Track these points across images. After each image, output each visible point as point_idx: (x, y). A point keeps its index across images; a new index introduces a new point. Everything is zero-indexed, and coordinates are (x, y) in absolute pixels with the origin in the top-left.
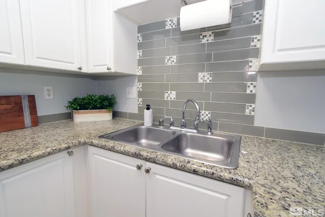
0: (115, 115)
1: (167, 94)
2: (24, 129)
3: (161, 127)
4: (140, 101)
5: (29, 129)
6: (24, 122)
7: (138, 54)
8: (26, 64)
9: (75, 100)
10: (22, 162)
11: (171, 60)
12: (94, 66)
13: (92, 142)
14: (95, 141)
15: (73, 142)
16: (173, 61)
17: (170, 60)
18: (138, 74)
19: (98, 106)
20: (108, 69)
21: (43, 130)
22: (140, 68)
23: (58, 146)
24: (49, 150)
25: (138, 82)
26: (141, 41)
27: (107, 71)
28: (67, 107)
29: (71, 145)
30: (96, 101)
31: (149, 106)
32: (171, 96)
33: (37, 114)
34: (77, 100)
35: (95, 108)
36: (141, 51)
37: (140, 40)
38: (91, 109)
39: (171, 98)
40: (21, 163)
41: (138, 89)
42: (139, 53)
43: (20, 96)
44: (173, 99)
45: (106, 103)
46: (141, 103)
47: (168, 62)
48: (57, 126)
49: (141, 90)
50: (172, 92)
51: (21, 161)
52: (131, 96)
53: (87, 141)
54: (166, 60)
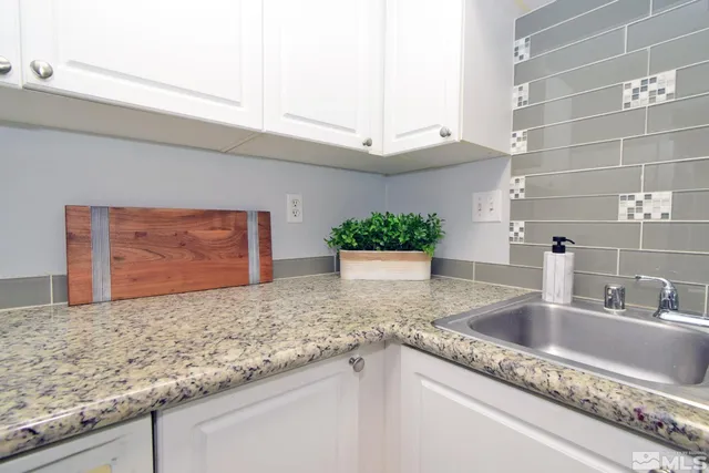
0: (437, 268)
1: (632, 204)
2: (247, 288)
3: (614, 310)
4: (516, 229)
5: (256, 287)
6: (247, 269)
7: (516, 95)
8: (264, 131)
9: (347, 225)
10: (250, 377)
11: (652, 87)
12: (398, 136)
13: (417, 338)
14: (430, 337)
15: (366, 330)
16: (661, 91)
17: (644, 89)
18: (513, 151)
19: (401, 240)
20: (443, 136)
21: (284, 292)
22: (520, 134)
23: (334, 340)
24: (311, 347)
25: (513, 174)
26: (527, 57)
27: (440, 141)
28: (329, 242)
29: (362, 340)
30: (395, 227)
31: (564, 239)
32: (647, 208)
33: (271, 255)
34: (353, 227)
35: (392, 246)
36: (526, 86)
37: (521, 57)
38: (382, 248)
39: (647, 216)
40: (248, 379)
41: (513, 196)
42: (518, 94)
43: (245, 212)
44: (656, 217)
45: (421, 234)
46: (522, 235)
47: (635, 97)
48: (310, 285)
49: (522, 196)
50: (655, 195)
51: (248, 372)
52: (488, 217)
53: (402, 331)
54: (627, 93)
